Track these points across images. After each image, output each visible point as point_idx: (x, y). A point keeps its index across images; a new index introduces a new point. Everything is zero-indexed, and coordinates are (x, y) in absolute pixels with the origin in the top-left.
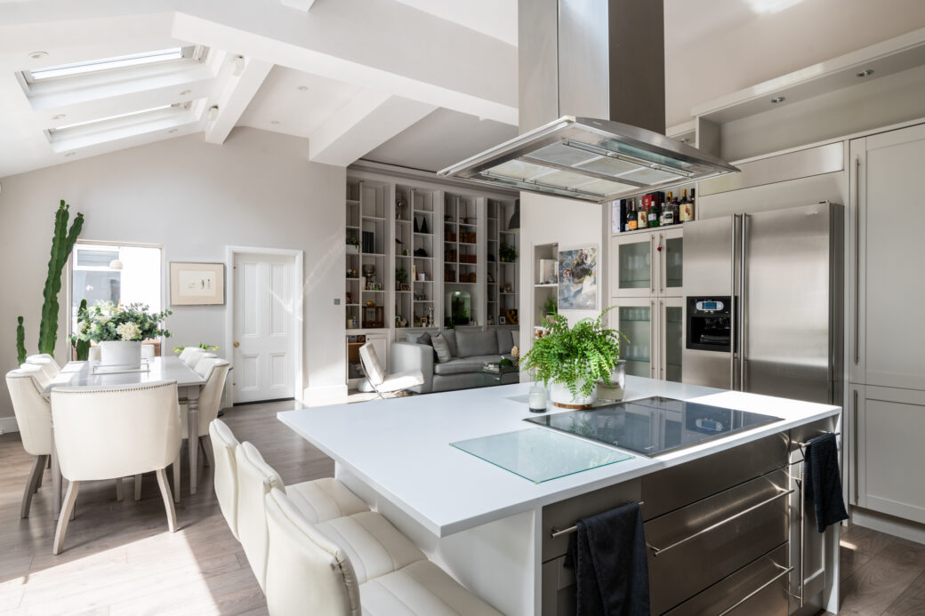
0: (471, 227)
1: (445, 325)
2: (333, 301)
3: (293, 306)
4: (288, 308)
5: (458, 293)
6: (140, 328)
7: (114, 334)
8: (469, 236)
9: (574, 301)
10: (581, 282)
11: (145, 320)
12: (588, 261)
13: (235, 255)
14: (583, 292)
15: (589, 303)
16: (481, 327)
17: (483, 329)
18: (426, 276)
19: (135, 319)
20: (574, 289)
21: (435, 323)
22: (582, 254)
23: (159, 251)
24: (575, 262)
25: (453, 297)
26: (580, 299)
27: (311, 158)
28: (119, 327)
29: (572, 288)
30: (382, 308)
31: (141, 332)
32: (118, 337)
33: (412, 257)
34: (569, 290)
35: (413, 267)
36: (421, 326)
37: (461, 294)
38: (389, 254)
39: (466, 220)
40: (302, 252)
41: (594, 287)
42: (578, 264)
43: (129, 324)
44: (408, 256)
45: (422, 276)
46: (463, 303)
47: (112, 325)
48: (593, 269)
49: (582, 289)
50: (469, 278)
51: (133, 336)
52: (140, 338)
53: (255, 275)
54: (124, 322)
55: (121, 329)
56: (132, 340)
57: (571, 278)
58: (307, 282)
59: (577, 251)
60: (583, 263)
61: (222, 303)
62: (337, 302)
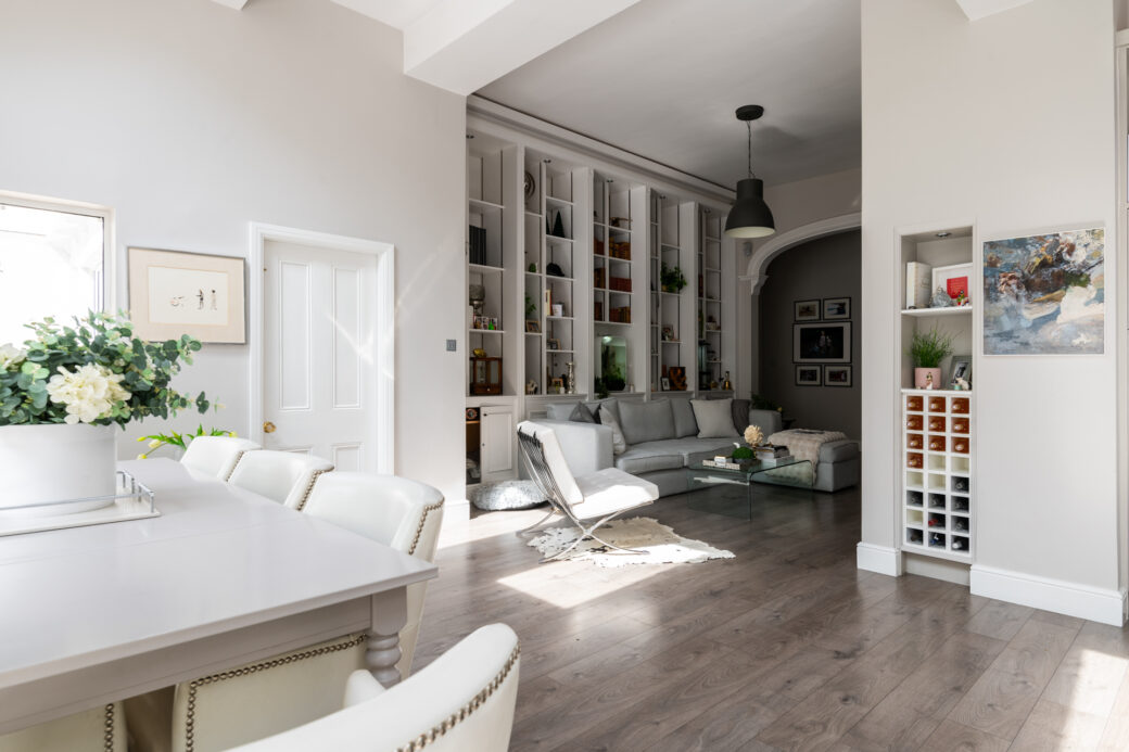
0: (622, 233)
1: (596, 391)
2: (445, 346)
3: (374, 348)
4: (364, 352)
5: (607, 339)
6: (123, 384)
7: (41, 404)
8: (622, 249)
9: (1032, 339)
10: (1058, 300)
11: (141, 362)
12: (1080, 256)
13: (267, 242)
14: (1060, 319)
15: (1083, 339)
16: (642, 395)
17: (645, 398)
18: (564, 309)
19: (109, 357)
20: (1030, 313)
21: (577, 387)
22: (1057, 243)
23: (99, 222)
24: (1037, 261)
25: (603, 345)
26: (1050, 333)
27: (405, 72)
28: (55, 379)
29: (1025, 313)
30: (500, 360)
31: (128, 396)
32: (52, 413)
33: (544, 276)
34: (1018, 317)
35: (546, 291)
36: (558, 393)
37: (611, 342)
38: (516, 268)
39: (615, 222)
40: (391, 248)
41: (1096, 309)
42: (1044, 264)
43: (92, 373)
44: (537, 274)
45: (558, 308)
46: (614, 355)
47: (35, 371)
48: (1094, 274)
49: (1058, 312)
50: (622, 315)
51: (106, 410)
52: (126, 415)
53: (303, 287)
54: (71, 368)
55: (62, 387)
56: (97, 421)
57: (1023, 292)
58: (399, 303)
59: (1041, 239)
60: (1060, 259)
61: (243, 341)
62: (452, 346)
